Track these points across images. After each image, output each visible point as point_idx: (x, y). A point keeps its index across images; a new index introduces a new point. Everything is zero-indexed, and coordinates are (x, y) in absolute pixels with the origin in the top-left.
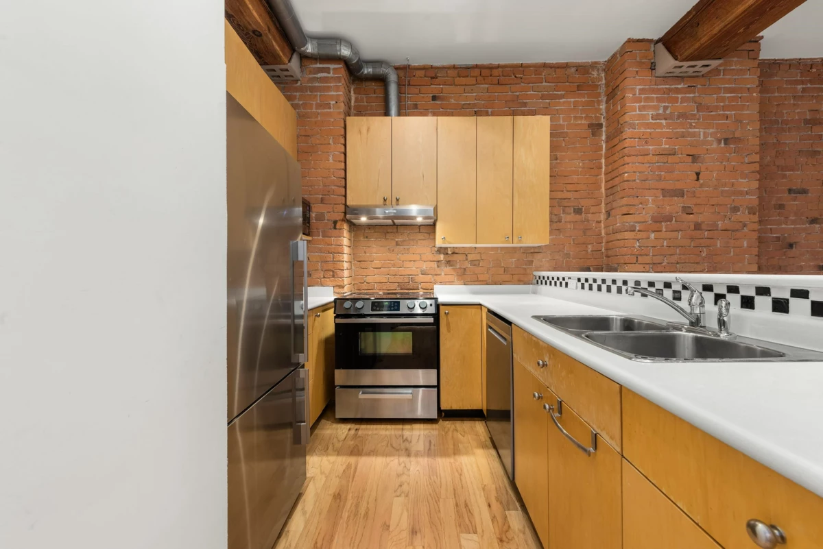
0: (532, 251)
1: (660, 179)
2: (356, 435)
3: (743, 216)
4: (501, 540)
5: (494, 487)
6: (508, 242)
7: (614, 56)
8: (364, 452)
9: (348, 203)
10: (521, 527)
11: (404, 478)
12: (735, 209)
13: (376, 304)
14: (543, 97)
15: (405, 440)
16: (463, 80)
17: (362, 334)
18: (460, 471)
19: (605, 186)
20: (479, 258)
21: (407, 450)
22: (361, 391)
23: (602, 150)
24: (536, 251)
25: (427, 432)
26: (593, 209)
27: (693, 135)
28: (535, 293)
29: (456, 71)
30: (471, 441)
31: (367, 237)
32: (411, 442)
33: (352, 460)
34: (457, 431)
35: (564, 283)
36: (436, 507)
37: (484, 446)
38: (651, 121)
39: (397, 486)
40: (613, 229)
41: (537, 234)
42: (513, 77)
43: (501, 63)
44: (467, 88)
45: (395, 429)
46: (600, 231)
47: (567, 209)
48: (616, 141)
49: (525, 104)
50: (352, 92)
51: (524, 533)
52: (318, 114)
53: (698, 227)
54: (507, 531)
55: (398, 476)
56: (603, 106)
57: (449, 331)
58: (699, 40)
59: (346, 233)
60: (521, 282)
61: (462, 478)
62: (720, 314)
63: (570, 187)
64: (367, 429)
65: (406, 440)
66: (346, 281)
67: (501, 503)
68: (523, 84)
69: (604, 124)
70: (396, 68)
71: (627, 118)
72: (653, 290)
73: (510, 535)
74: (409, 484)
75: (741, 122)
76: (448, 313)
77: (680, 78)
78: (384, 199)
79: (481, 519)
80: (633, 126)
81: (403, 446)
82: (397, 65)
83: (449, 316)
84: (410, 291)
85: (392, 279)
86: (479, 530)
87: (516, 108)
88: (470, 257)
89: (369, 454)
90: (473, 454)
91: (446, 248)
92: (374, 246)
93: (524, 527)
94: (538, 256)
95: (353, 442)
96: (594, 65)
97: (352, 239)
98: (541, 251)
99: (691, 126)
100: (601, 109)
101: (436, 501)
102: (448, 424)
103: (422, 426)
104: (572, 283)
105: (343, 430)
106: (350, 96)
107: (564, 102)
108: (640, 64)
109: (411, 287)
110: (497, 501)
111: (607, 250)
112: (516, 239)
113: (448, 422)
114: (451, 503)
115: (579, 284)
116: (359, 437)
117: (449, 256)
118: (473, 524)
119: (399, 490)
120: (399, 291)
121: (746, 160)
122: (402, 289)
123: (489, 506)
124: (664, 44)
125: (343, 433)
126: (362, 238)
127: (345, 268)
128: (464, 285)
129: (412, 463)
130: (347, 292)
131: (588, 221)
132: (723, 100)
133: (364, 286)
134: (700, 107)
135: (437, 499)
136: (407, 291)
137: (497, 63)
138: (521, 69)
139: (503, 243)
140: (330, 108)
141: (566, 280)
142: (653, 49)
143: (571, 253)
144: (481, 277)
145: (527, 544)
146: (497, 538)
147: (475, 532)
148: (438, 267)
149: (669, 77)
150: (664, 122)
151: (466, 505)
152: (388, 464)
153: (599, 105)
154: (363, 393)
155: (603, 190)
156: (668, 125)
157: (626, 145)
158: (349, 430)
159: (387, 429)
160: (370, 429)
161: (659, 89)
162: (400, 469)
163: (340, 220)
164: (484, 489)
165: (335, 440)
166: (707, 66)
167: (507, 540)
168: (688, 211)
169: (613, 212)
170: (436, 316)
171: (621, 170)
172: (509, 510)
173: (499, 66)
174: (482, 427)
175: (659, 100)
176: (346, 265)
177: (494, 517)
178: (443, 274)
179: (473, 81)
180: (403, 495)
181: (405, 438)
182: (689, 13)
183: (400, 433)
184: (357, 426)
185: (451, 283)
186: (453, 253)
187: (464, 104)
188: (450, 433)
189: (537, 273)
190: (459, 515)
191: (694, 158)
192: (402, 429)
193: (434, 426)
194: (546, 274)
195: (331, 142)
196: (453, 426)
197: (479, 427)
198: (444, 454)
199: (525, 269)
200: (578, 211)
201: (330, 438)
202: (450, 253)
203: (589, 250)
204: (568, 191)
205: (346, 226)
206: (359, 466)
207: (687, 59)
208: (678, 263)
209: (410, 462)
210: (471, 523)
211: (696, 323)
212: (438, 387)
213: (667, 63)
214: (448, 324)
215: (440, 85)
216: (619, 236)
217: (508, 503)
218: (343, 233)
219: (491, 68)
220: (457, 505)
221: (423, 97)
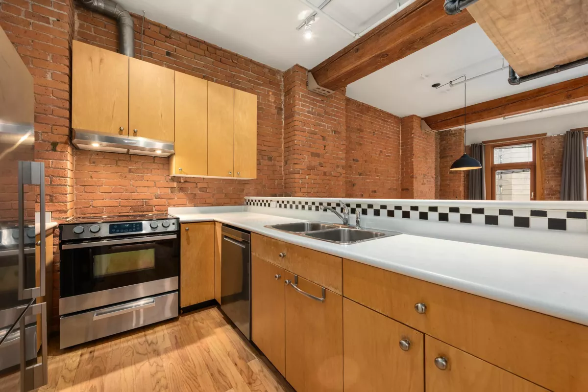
0: (243, 183)
1: (310, 146)
2: (92, 359)
3: (340, 170)
4: (250, 383)
5: (235, 351)
6: (230, 175)
7: (289, 70)
8: (108, 369)
9: (73, 126)
10: (260, 369)
11: (159, 375)
12: (338, 166)
13: (115, 227)
14: (249, 81)
15: (151, 344)
16: (195, 49)
17: (97, 257)
18: (207, 349)
19: (284, 146)
20: (206, 186)
21: (155, 351)
22: (96, 312)
23: (282, 124)
24: (246, 183)
25: (169, 330)
26: (278, 159)
27: (324, 126)
28: (245, 211)
29: (188, 40)
30: (209, 325)
31: (94, 163)
32: (157, 343)
33: (95, 382)
34: (196, 321)
35: (267, 204)
36: (195, 384)
37: (220, 325)
38: (306, 113)
39: (154, 385)
40: (288, 172)
41: (249, 172)
42: (231, 61)
43: (223, 47)
44: (197, 56)
45: (137, 338)
46: (281, 172)
47: (264, 157)
48: (290, 120)
49: (239, 83)
50: (76, 17)
51: (263, 372)
52: (30, 24)
53: (325, 174)
54: (252, 376)
55: (153, 375)
56: (283, 98)
57: (188, 243)
58: (328, 78)
59: (69, 157)
60: (236, 204)
61: (211, 354)
62: (357, 218)
63: (266, 143)
64: (104, 348)
65: (152, 342)
66: (69, 205)
67: (243, 359)
68: (237, 68)
69: (283, 108)
70: (132, 15)
71: (296, 108)
72: (330, 207)
73: (254, 377)
74: (166, 378)
75: (340, 123)
76: (188, 229)
77: (319, 95)
78: (120, 129)
79: (233, 376)
80: (299, 114)
81: (150, 349)
82: (132, 12)
83: (189, 232)
84: (144, 213)
85: (124, 202)
86: (234, 385)
87: (233, 82)
88: (199, 185)
89: (115, 369)
90: (214, 333)
91: (180, 177)
92: (103, 171)
93: (262, 367)
94: (248, 186)
95: (90, 366)
96: (278, 72)
97: (75, 163)
98: (249, 183)
99: (322, 121)
100: (282, 100)
101: (195, 381)
102: (188, 318)
103: (164, 327)
104: (273, 204)
105: (73, 359)
106: (74, 20)
107: (262, 89)
108: (302, 80)
109: (145, 210)
110: (240, 359)
111: (285, 183)
112: (235, 174)
113: (187, 317)
114: (207, 375)
115: (278, 205)
116: (97, 358)
117: (182, 184)
118: (228, 382)
119: (157, 387)
120: (132, 214)
121: (341, 143)
122: (135, 212)
123: (236, 365)
124: (313, 74)
125: (73, 362)
126: (87, 163)
127: (68, 192)
128: (195, 206)
129: (164, 360)
130: (70, 217)
131: (275, 165)
132: (333, 111)
133: (90, 210)
134: (326, 113)
135: (195, 378)
136: (141, 213)
137: (220, 47)
138: (236, 57)
139: (227, 176)
140: (49, 24)
141: (269, 202)
142: (307, 74)
143: (267, 185)
144: (208, 201)
145: (266, 377)
146: (247, 383)
147: (231, 387)
148: (172, 192)
149: (314, 93)
150: (312, 115)
151: (219, 372)
152: (138, 371)
153: (281, 96)
154: (97, 315)
155: (283, 148)
156: (313, 118)
157: (295, 124)
158: (82, 355)
159: (128, 341)
160: (107, 347)
161: (309, 97)
162: (153, 369)
163: (61, 143)
164: (229, 355)
165: (64, 371)
166: (329, 92)
167: (253, 381)
168: (321, 165)
169: (288, 162)
170: (178, 232)
171: (293, 138)
172: (249, 361)
173: (221, 49)
174: (215, 312)
175: (310, 103)
176: (69, 189)
177: (241, 370)
178: (176, 198)
179: (202, 52)
180: (162, 389)
181: (150, 342)
182: (323, 62)
183: (144, 339)
184: (91, 349)
185: (184, 205)
186: (184, 182)
187: (194, 67)
188: (191, 325)
189: (246, 198)
190: (215, 381)
191: (324, 138)
192: (145, 335)
193: (176, 323)
194: (254, 198)
195: (49, 58)
196: (192, 318)
197: (214, 312)
198: (192, 341)
199: (239, 194)
200: (270, 159)
201: (56, 373)
202: (182, 181)
203: (276, 183)
204: (264, 146)
205: (69, 149)
206: (106, 385)
207: (323, 86)
208: (317, 192)
209: (162, 360)
210: (226, 382)
211: (346, 223)
212: (179, 290)
213: (313, 85)
214: (188, 239)
215: (173, 45)
216: (292, 176)
217: (247, 357)
218: (66, 156)
219: (215, 48)
220: (212, 375)
221: (158, 49)
